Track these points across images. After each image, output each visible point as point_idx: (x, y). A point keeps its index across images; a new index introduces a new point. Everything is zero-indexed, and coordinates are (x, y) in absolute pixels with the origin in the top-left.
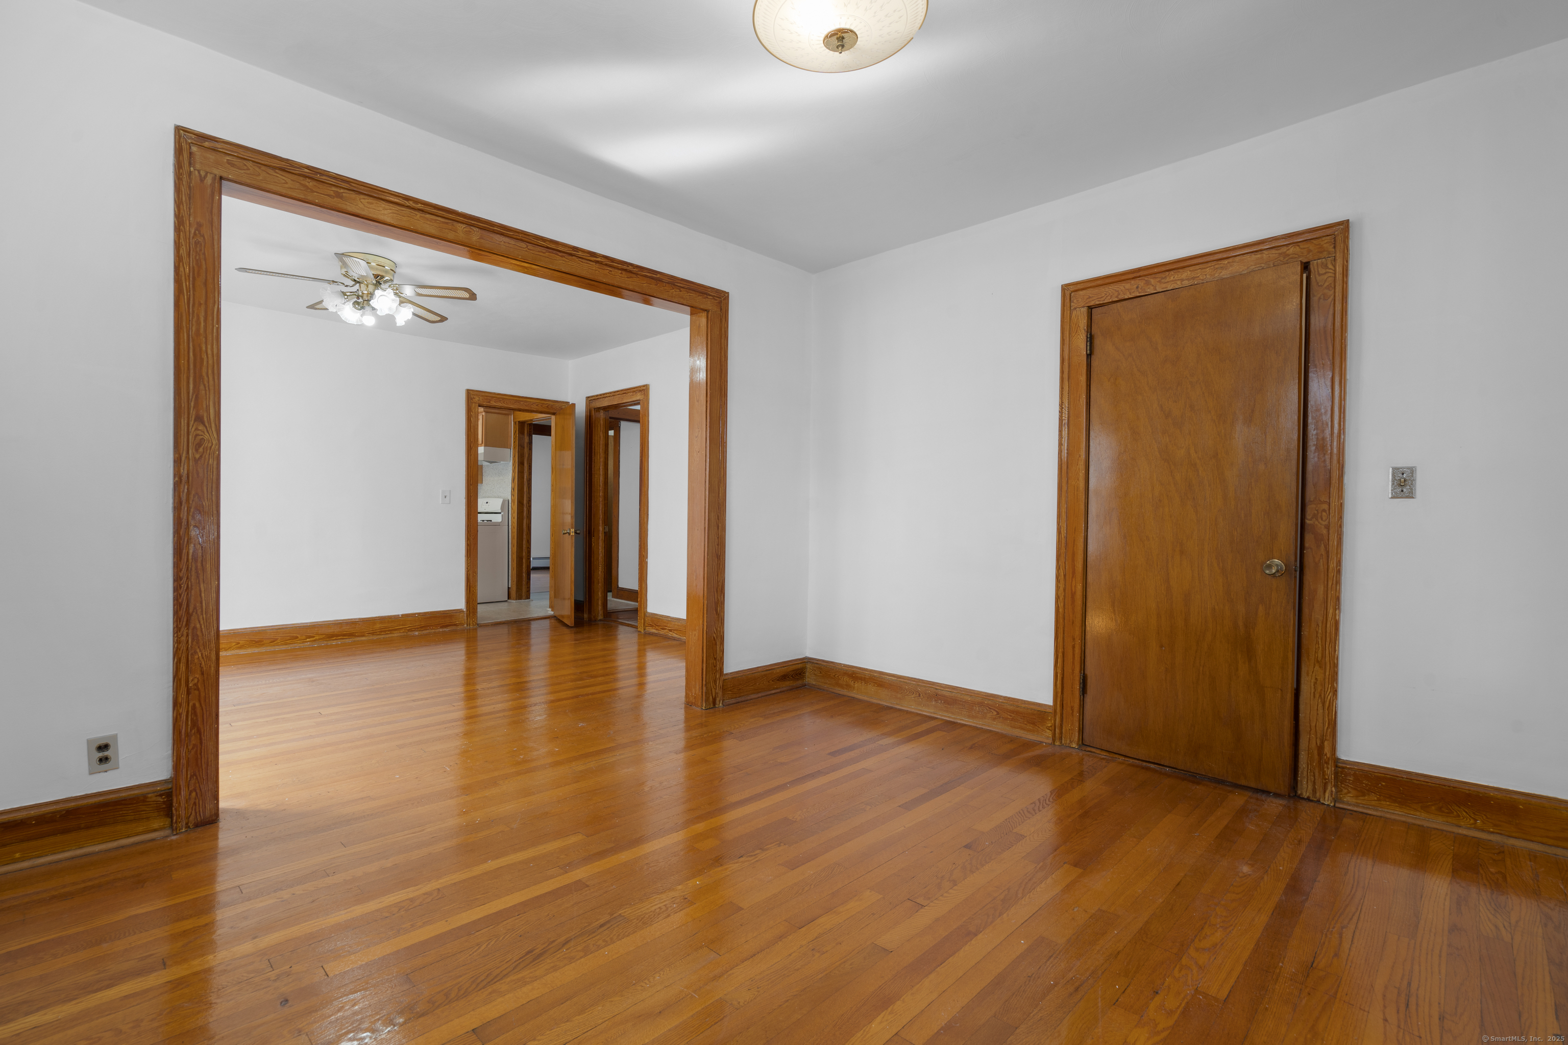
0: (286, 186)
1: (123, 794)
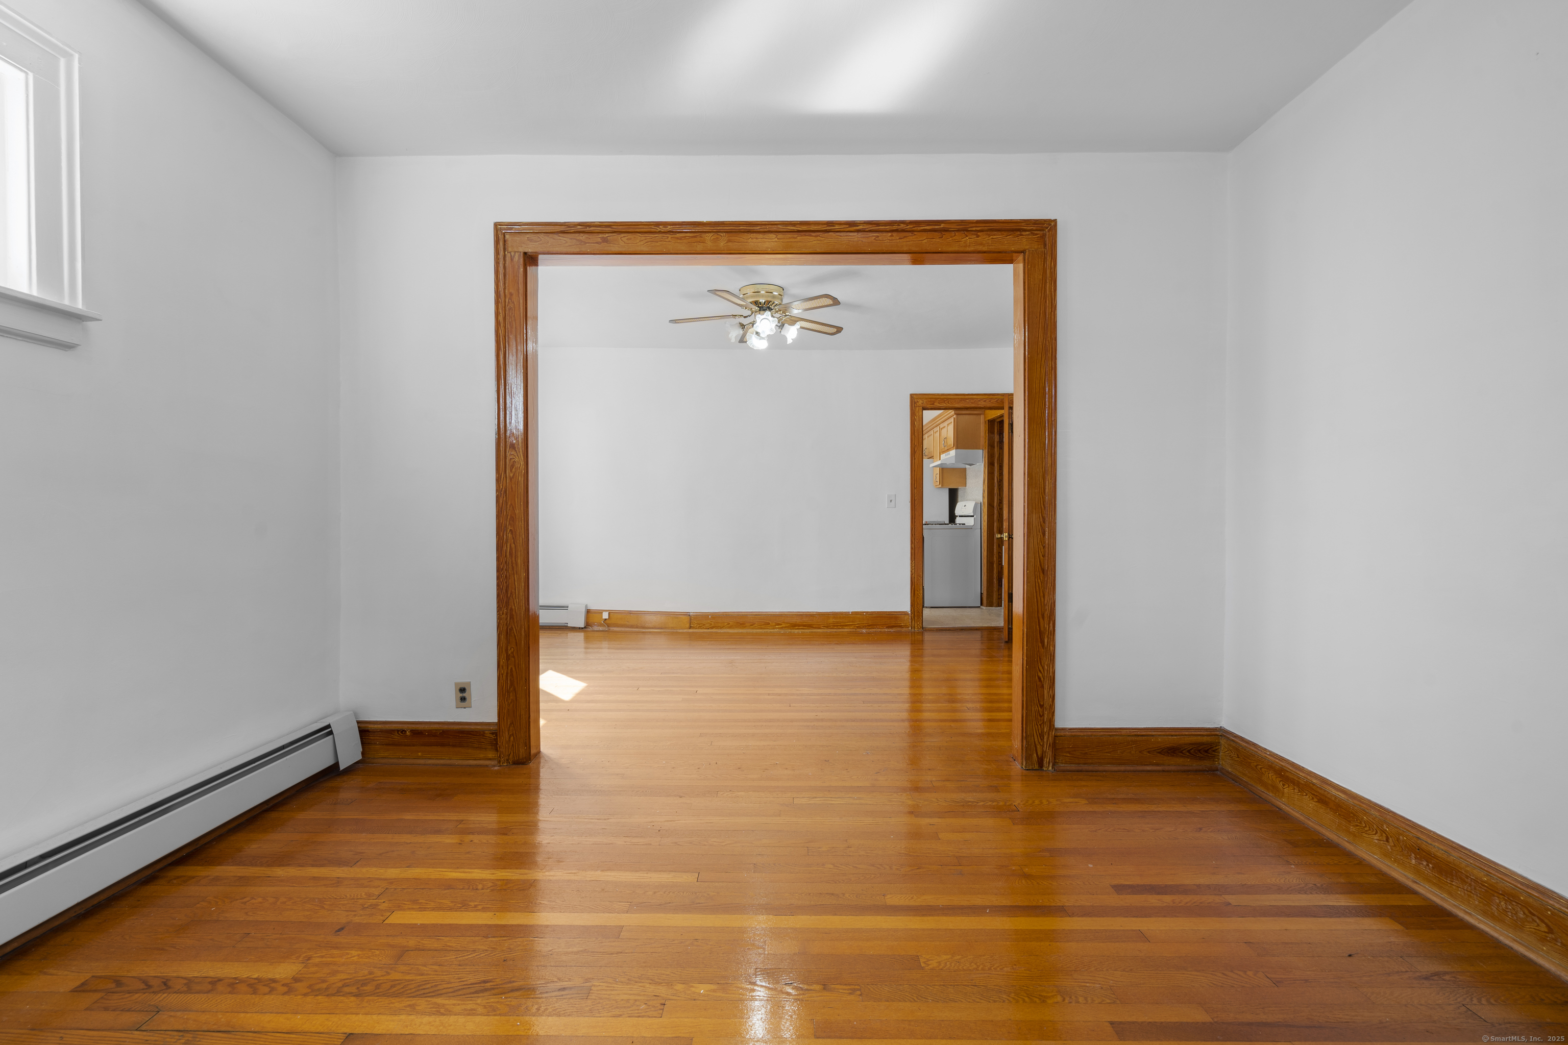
0: (567, 245)
1: (473, 727)
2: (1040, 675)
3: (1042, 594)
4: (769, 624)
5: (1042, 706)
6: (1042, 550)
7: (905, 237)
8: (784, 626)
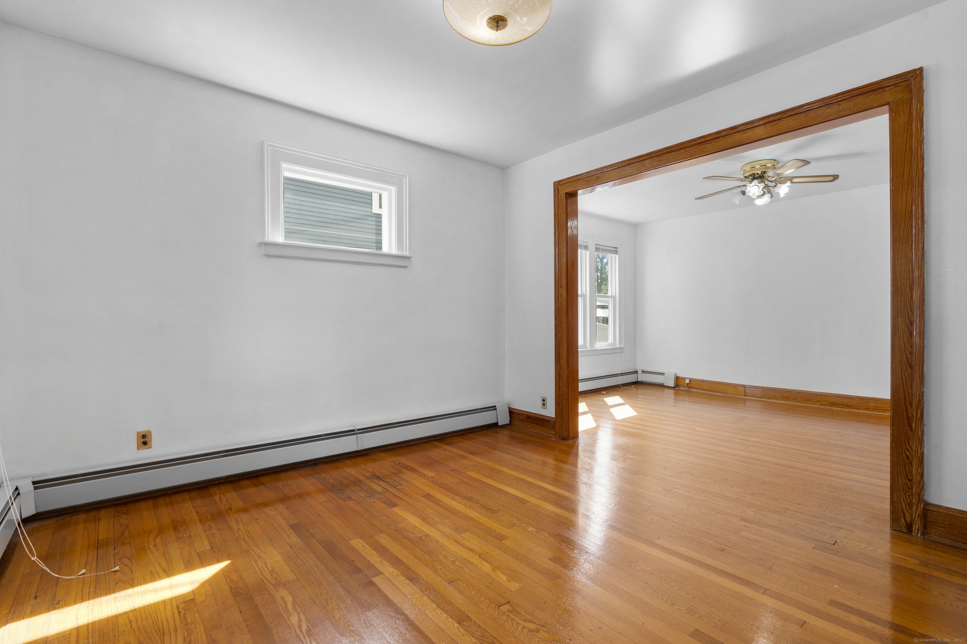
2: (908, 454)
3: (909, 385)
4: (810, 400)
5: (910, 480)
6: (909, 349)
7: (775, 125)
8: (824, 403)
